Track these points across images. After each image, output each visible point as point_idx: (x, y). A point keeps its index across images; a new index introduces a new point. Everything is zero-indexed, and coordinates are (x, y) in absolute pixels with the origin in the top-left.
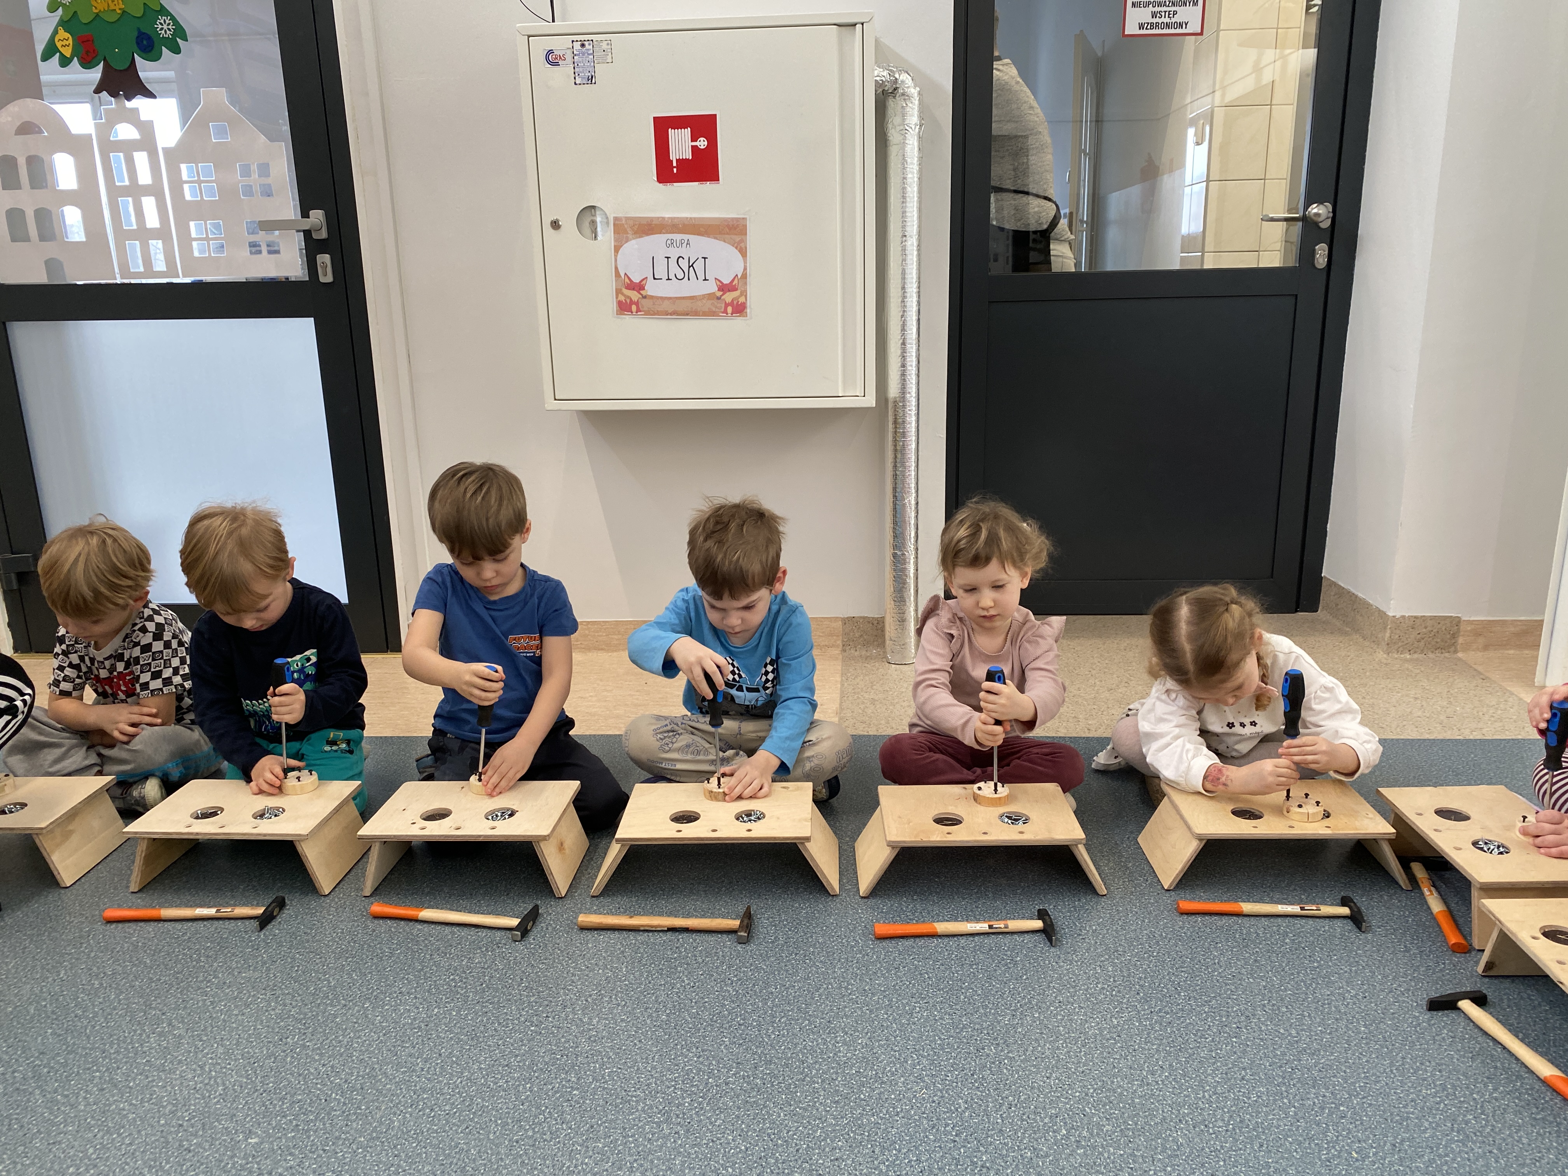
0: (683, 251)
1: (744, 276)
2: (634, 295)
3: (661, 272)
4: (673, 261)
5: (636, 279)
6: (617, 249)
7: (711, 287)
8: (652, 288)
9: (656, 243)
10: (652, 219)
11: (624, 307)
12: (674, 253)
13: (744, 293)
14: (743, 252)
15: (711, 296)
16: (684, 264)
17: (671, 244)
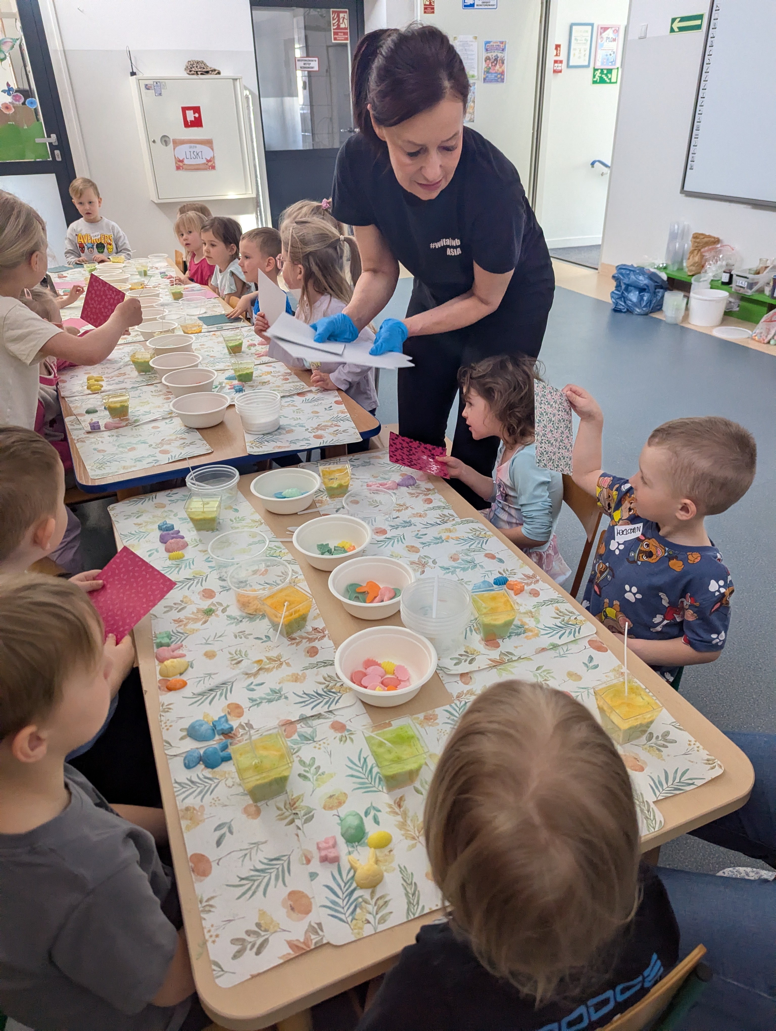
0: (195, 150)
1: (214, 157)
2: (181, 164)
3: (188, 156)
4: (192, 153)
5: (181, 159)
6: (174, 149)
7: (205, 161)
8: (186, 162)
9: (186, 147)
10: (184, 140)
11: (178, 168)
12: (192, 150)
13: (214, 163)
14: (213, 149)
15: (204, 164)
16: (195, 154)
17: (191, 147)
